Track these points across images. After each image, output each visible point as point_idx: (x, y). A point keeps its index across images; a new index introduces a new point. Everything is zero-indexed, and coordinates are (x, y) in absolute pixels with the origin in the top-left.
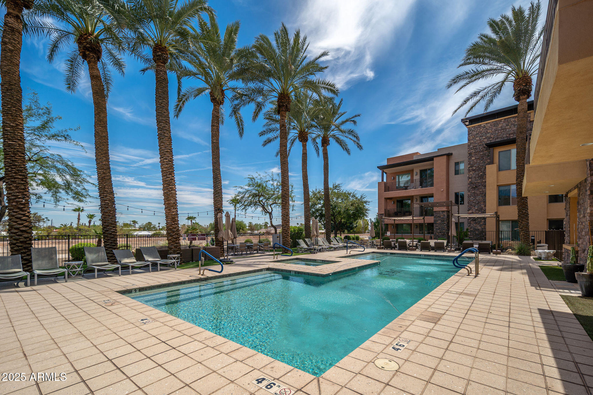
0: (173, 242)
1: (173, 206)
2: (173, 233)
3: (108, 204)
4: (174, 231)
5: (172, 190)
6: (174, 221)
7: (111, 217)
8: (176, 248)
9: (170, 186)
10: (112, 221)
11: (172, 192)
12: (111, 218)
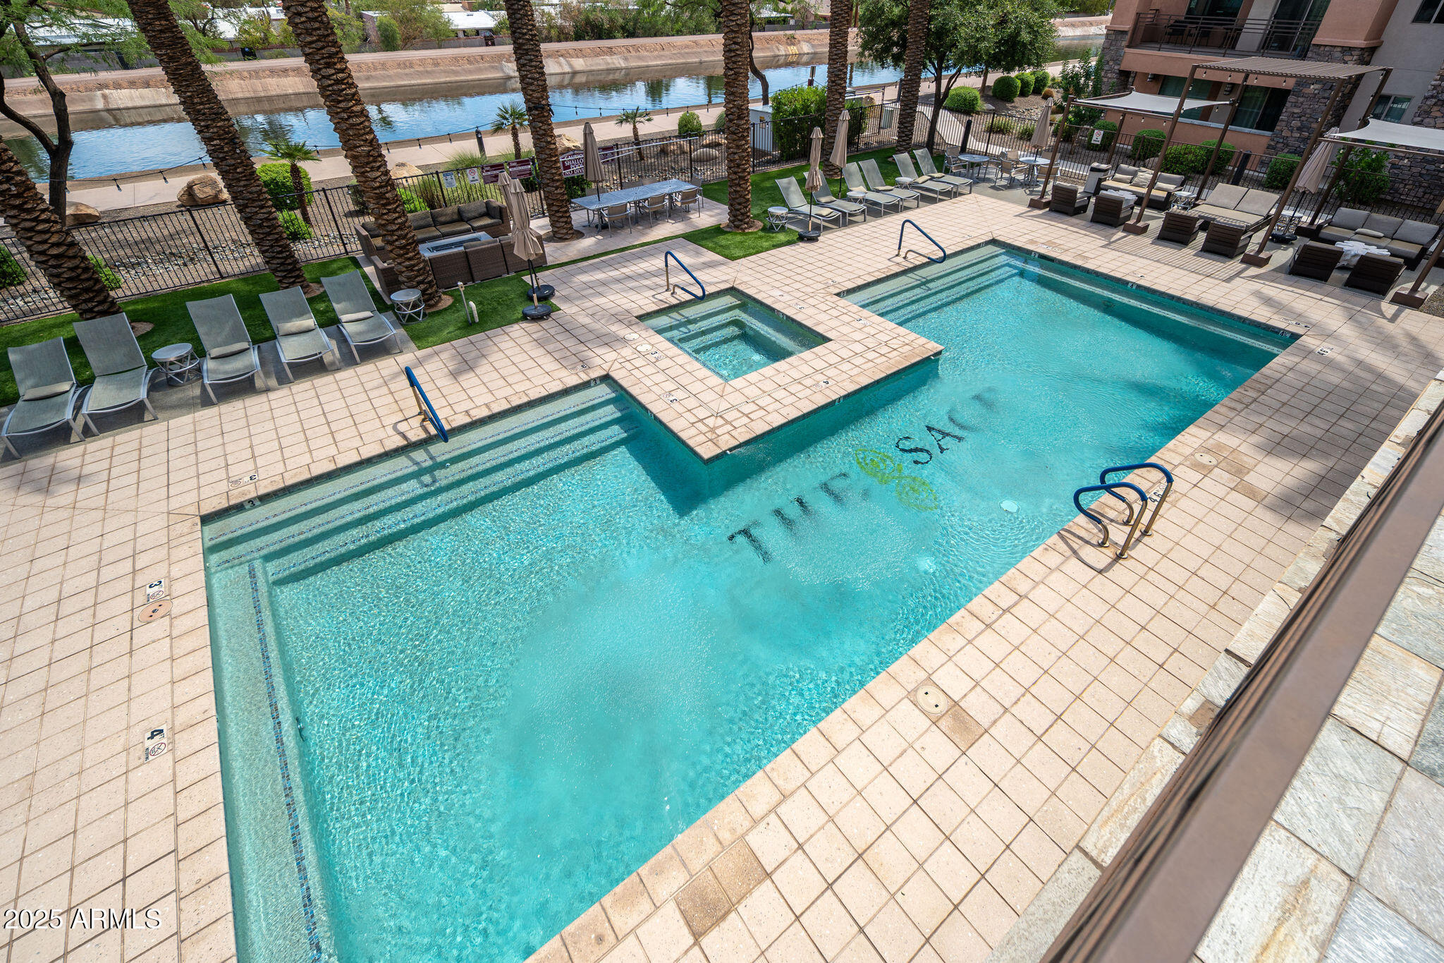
0: (400, 256)
1: (368, 163)
2: (392, 235)
3: (222, 148)
4: (393, 231)
5: (349, 117)
6: (384, 205)
7: (242, 183)
8: (412, 271)
9: (342, 105)
10: (251, 193)
11: (351, 121)
12: (244, 186)
